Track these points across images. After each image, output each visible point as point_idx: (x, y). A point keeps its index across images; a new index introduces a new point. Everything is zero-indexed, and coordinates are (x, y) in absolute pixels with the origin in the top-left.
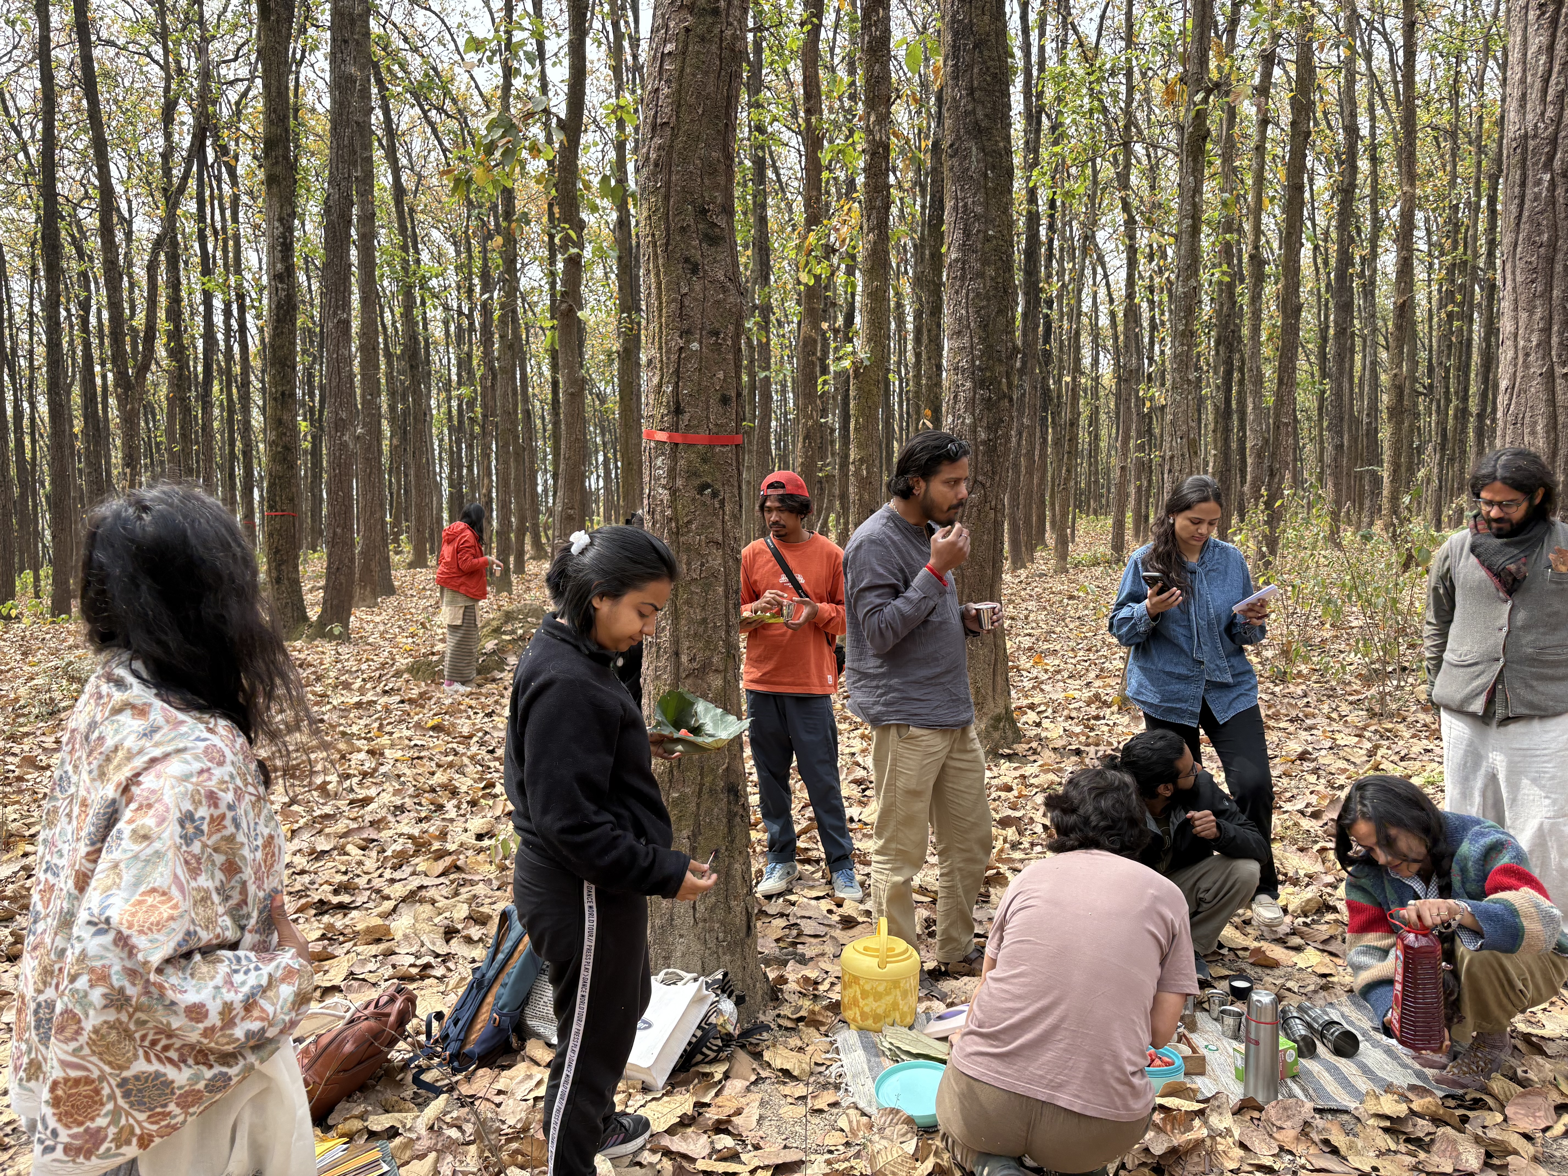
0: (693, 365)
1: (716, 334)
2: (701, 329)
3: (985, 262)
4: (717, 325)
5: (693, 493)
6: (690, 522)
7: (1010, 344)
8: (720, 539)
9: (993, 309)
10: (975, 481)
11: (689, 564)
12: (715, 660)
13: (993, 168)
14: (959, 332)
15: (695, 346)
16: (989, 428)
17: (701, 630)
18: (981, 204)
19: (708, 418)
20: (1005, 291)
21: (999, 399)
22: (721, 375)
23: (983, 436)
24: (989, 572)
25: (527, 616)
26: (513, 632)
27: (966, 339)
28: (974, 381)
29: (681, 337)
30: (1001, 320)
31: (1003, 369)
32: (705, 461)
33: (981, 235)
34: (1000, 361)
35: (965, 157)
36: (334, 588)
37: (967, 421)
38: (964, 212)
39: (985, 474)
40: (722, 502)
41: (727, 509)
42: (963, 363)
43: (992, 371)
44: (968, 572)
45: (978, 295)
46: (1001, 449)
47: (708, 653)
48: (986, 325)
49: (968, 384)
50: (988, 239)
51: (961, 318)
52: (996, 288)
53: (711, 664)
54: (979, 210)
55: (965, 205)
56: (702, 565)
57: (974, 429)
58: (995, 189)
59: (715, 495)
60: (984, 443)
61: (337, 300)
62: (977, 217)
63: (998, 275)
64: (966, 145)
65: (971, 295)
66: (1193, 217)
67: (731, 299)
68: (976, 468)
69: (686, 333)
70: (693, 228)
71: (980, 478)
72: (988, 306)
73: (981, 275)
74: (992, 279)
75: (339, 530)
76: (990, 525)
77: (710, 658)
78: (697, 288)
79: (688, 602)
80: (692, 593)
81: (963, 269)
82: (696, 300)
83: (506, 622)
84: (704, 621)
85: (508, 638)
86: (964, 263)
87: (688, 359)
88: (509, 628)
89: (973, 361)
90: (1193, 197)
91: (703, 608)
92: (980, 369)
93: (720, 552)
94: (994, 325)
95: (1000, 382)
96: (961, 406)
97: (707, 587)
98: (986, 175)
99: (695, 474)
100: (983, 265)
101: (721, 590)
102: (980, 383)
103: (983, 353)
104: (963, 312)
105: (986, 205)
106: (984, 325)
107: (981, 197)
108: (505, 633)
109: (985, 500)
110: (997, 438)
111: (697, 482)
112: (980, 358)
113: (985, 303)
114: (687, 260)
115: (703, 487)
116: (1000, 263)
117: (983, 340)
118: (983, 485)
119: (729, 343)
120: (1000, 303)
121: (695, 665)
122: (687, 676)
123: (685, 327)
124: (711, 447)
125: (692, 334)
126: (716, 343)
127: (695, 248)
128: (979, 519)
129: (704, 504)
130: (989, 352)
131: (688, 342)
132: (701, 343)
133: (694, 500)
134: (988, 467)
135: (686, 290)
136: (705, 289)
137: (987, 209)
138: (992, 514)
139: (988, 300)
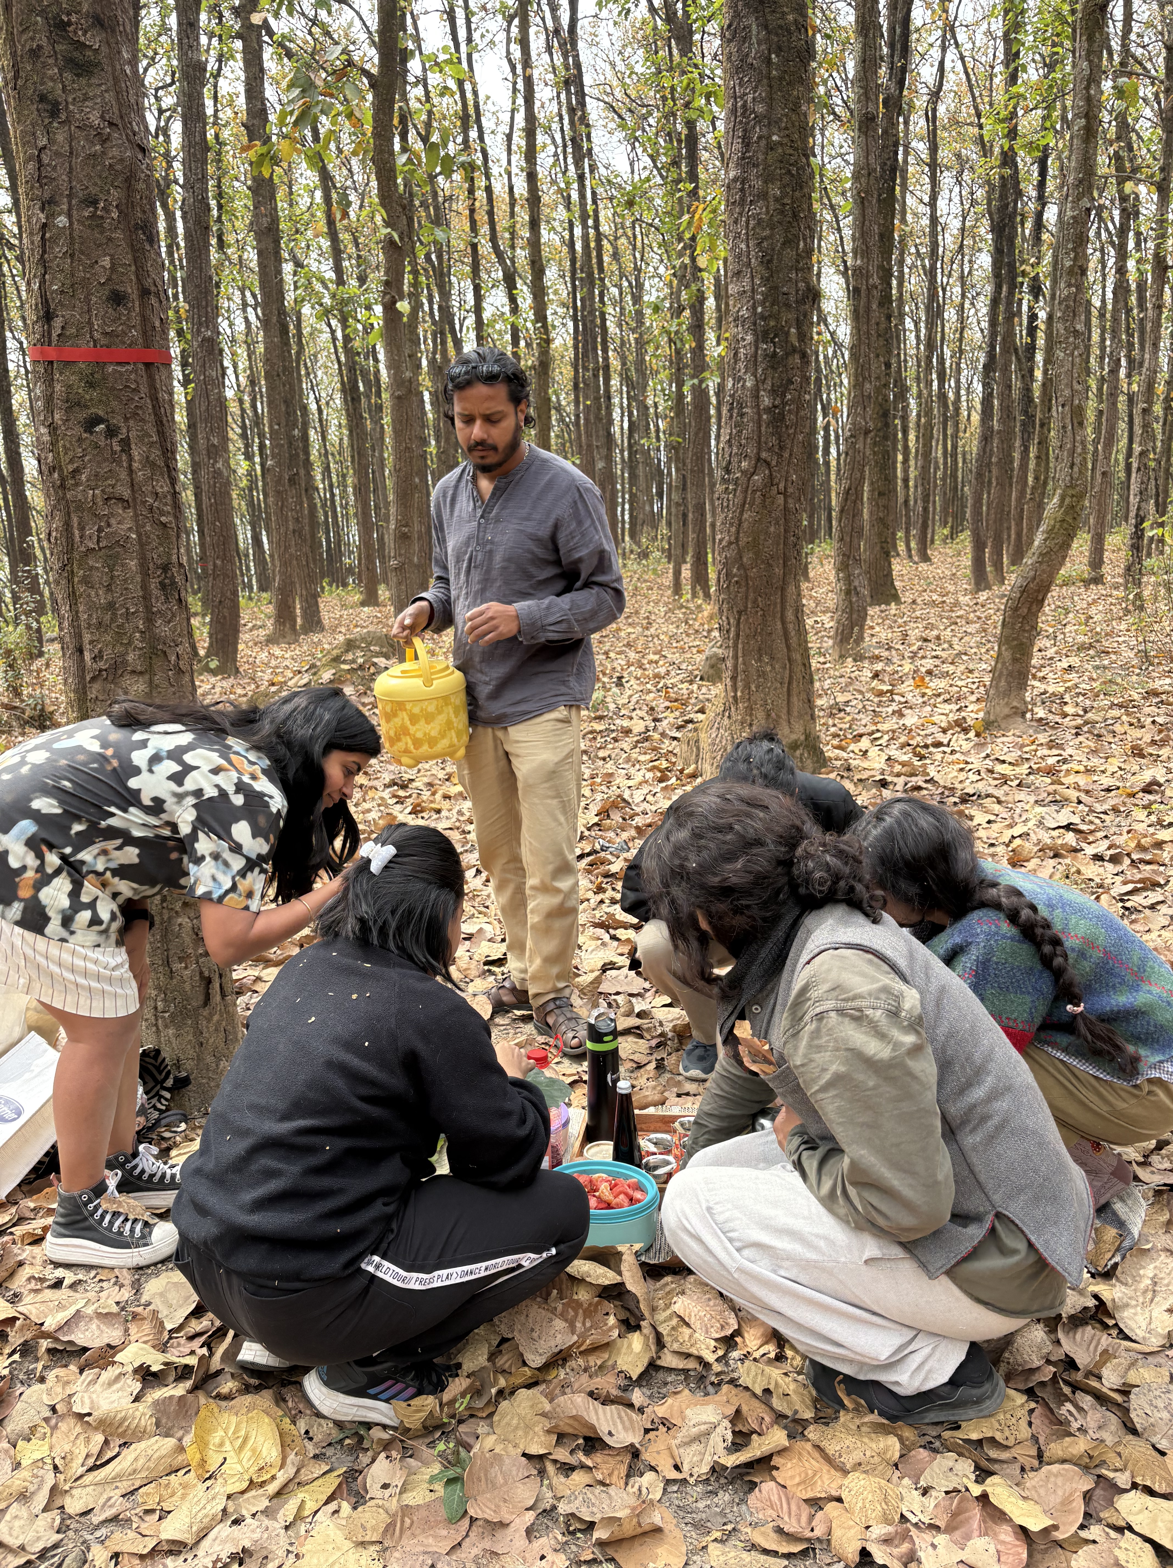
0: (60, 249)
1: (94, 203)
2: (70, 197)
3: (768, 179)
4: (94, 190)
5: (78, 430)
6: (76, 471)
7: (802, 285)
8: (126, 493)
9: (779, 238)
10: (758, 459)
11: (82, 529)
12: (130, 657)
13: (780, 49)
14: (739, 273)
15: (62, 221)
16: (773, 392)
17: (108, 617)
18: (763, 100)
19: (90, 323)
20: (795, 216)
21: (787, 354)
22: (106, 262)
23: (766, 401)
24: (778, 571)
25: (369, 644)
26: (354, 661)
27: (747, 280)
28: (755, 333)
29: (42, 209)
30: (790, 253)
31: (792, 316)
32: (91, 385)
33: (763, 143)
34: (788, 306)
35: (744, 39)
36: (218, 622)
37: (748, 384)
38: (743, 114)
39: (769, 450)
40: (126, 444)
41: (136, 453)
42: (744, 312)
43: (778, 319)
44: (753, 573)
45: (760, 222)
46: (790, 418)
47: (119, 649)
48: (769, 262)
49: (749, 338)
50: (771, 147)
51: (740, 254)
52: (782, 212)
53: (125, 663)
54: (760, 108)
55: (744, 106)
56: (100, 530)
57: (756, 394)
58: (781, 79)
59: (111, 432)
60: (768, 410)
61: (199, 317)
62: (758, 119)
63: (784, 195)
64: (745, 22)
65: (752, 223)
66: (1087, 116)
67: (115, 152)
68: (759, 443)
69: (48, 204)
70: (47, 49)
71: (764, 455)
72: (771, 237)
73: (763, 195)
74: (777, 200)
75: (218, 562)
76: (778, 513)
77: (124, 655)
78: (60, 138)
79: (86, 581)
80: (91, 568)
81: (742, 190)
82: (57, 154)
83: (347, 651)
84: (111, 606)
85: (347, 667)
86: (743, 183)
87: (54, 240)
88: (350, 656)
89: (754, 308)
90: (1087, 88)
91: (109, 589)
92: (763, 317)
93: (131, 513)
94: (780, 260)
95: (787, 333)
96: (741, 365)
97: (112, 560)
98: (769, 61)
99: (78, 404)
100: (766, 182)
101: (133, 564)
102: (762, 336)
103: (766, 296)
104: (743, 246)
105: (770, 101)
106: (767, 262)
107: (762, 92)
108: (344, 662)
109: (771, 481)
110: (784, 404)
111: (82, 415)
112: (763, 303)
113: (767, 232)
114: (43, 98)
115: (91, 424)
116: (787, 178)
117: (766, 281)
118: (768, 464)
119: (115, 215)
120: (787, 231)
121: (102, 665)
122: (93, 679)
123: (47, 196)
124: (101, 365)
125: (57, 204)
126: (93, 216)
127: (52, 79)
128: (764, 507)
129: (97, 446)
130: (774, 295)
131: (51, 216)
132: (70, 216)
133: (80, 440)
134: (774, 441)
135: (44, 142)
136: (71, 138)
137: (770, 107)
138: (780, 499)
139: (772, 229)
